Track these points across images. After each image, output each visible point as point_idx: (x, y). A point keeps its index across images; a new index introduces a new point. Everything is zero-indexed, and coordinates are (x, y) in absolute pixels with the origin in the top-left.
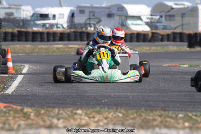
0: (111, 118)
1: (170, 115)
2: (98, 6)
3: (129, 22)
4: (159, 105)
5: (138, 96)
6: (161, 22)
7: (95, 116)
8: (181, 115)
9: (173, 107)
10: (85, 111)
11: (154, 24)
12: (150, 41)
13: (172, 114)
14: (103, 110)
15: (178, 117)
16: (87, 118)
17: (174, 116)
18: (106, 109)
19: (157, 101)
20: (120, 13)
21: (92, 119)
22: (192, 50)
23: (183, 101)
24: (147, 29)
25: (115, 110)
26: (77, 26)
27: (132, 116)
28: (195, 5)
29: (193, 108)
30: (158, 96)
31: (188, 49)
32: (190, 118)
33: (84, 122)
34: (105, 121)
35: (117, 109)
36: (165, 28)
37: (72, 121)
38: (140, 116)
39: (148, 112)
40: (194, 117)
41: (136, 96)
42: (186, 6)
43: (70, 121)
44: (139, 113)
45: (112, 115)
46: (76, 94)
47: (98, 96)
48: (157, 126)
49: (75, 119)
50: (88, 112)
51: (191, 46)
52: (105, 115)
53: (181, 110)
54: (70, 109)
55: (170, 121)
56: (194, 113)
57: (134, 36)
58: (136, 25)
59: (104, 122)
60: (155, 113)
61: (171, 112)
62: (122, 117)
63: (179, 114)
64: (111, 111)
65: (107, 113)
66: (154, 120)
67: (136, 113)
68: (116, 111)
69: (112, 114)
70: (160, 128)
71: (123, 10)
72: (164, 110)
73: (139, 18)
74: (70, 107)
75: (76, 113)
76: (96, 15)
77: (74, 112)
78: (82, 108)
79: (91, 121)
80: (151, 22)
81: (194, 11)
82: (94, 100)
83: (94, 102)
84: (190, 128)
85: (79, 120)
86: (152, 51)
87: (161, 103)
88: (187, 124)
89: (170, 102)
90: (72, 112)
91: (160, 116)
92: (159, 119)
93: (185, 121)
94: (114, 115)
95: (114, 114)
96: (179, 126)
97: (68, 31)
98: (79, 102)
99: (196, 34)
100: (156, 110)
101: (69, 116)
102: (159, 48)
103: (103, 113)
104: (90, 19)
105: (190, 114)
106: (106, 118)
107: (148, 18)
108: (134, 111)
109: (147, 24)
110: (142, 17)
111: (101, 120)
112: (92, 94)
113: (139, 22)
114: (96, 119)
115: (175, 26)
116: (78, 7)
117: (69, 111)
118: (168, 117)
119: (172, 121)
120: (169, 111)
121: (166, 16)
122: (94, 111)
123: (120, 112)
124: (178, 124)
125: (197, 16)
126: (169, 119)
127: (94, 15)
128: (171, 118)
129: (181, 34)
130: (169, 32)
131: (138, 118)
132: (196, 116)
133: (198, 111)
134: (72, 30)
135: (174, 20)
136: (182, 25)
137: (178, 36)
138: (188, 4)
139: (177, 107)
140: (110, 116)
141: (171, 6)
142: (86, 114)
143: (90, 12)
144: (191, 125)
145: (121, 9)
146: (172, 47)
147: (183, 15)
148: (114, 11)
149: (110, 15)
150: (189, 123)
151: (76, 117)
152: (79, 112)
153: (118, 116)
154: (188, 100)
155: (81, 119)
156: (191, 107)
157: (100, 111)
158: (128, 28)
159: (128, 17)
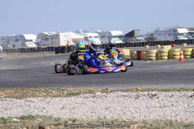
0: (8, 93)
1: (38, 89)
3: (27, 43)
6: (42, 42)
11: (38, 43)
12: (37, 52)
20: (22, 39)
22: (57, 55)
24: (35, 46)
25: (11, 89)
27: (19, 91)
28: (58, 33)
31: (55, 55)
34: (5, 95)
36: (44, 45)
40: (48, 90)
44: (22, 90)
47: (5, 82)
51: (56, 53)
55: (36, 93)
57: (30, 50)
60: (30, 89)
62: (14, 92)
64: (9, 89)
72: (35, 88)
73: (31, 41)
81: (57, 36)
83: (2, 85)
84: (45, 96)
86: (38, 56)
88: (44, 94)
91: (32, 91)
99: (59, 47)
102: (42, 55)
106: (6, 93)
107: (36, 41)
109: (35, 43)
110: (33, 40)
111: (3, 95)
113: (31, 43)
115: (49, 44)
116: (1, 37)
119: (38, 93)
120: (37, 87)
121: (44, 39)
125: (59, 38)
128: (37, 91)
129: (52, 47)
130: (46, 47)
132: (50, 89)
135: (48, 41)
136: (52, 43)
137: (51, 48)
138: (54, 33)
141: (46, 34)
143: (7, 39)
144: (46, 94)
145: (22, 37)
146: (48, 54)
147: (52, 38)
148: (19, 38)
149: (17, 40)
158: (26, 46)
159: (26, 40)
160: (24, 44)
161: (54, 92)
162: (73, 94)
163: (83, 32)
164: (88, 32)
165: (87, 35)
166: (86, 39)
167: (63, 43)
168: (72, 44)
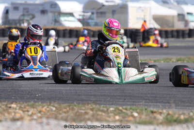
0: (44, 112)
1: (102, 108)
2: (31, 2)
3: (62, 19)
4: (91, 99)
5: (71, 90)
6: (93, 19)
7: (29, 110)
8: (111, 109)
9: (104, 101)
10: (19, 105)
11: (86, 20)
13: (103, 107)
14: (37, 104)
15: (109, 111)
16: (21, 112)
17: (105, 109)
18: (40, 103)
19: (89, 95)
20: (53, 9)
21: (26, 113)
23: (114, 96)
24: (79, 25)
25: (48, 104)
26: (11, 22)
27: (65, 110)
28: (125, 3)
29: (123, 102)
30: (90, 90)
32: (120, 112)
33: (18, 116)
34: (39, 115)
35: (50, 103)
36: (96, 24)
37: (6, 114)
38: (73, 109)
39: (81, 105)
40: (124, 111)
41: (69, 90)
42: (116, 4)
43: (4, 115)
44: (71, 107)
45: (46, 109)
46: (10, 89)
47: (32, 90)
48: (89, 119)
49: (9, 113)
50: (23, 106)
52: (39, 109)
53: (112, 104)
54: (5, 103)
55: (102, 115)
56: (124, 107)
57: (67, 32)
58: (69, 21)
59: (37, 116)
60: (87, 106)
61: (102, 106)
62: (55, 111)
63: (110, 108)
64: (44, 104)
65: (41, 107)
66: (86, 113)
67: (69, 106)
68: (50, 105)
69: (45, 107)
70: (92, 121)
71: (55, 8)
72: (96, 104)
73: (71, 14)
74: (5, 101)
75: (10, 107)
76: (30, 12)
77: (9, 106)
78: (16, 102)
79: (25, 114)
80: (83, 19)
81: (124, 8)
82: (28, 94)
83: (28, 96)
84: (121, 121)
85: (13, 114)
87: (92, 97)
88: (117, 117)
89: (102, 96)
90: (6, 106)
91: (92, 110)
92: (91, 112)
93: (116, 115)
94: (48, 109)
95: (48, 107)
96: (110, 119)
97: (3, 27)
98: (13, 96)
99: (126, 30)
100: (88, 104)
101: (4, 110)
103: (37, 107)
104: (23, 15)
105: (121, 108)
106: (40, 112)
107: (80, 15)
108: (67, 104)
109: (79, 20)
110: (75, 14)
111: (35, 114)
112: (26, 89)
113: (71, 18)
114: (30, 113)
116: (12, 4)
117: (4, 105)
118: (99, 110)
119: (104, 114)
120: (100, 104)
121: (97, 13)
122: (28, 105)
123: (54, 106)
124: (110, 117)
126: (100, 113)
127: (27, 12)
128: (103, 111)
131: (71, 112)
132: (126, 109)
133: (128, 105)
134: (7, 26)
135: (105, 17)
139: (108, 101)
140: (44, 109)
141: (102, 4)
142: (20, 108)
143: (24, 9)
144: (121, 118)
145: (54, 5)
147: (114, 12)
148: (48, 7)
149: (43, 12)
150: (119, 116)
151: (10, 110)
152: (14, 105)
153: (52, 110)
154: (118, 95)
155: (15, 113)
156: (121, 100)
157: (34, 105)
158: (61, 24)
159: (61, 14)
160: (56, 21)
161: (136, 114)
162: (178, 122)
163: (175, 4)
164: (186, 3)
165: (182, 9)
166: (181, 16)
167: (134, 23)
168: (152, 26)
